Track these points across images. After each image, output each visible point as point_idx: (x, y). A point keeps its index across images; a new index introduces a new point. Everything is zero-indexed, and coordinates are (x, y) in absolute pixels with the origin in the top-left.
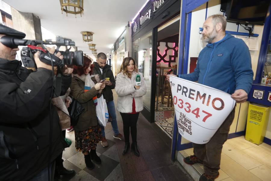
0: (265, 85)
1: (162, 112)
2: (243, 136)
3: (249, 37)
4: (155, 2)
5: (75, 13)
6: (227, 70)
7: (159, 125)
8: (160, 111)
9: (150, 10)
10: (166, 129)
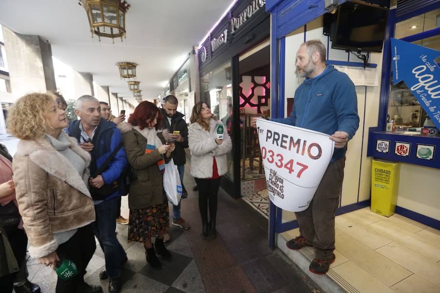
0: (391, 133)
1: (251, 181)
2: (368, 207)
3: (364, 68)
4: (233, 19)
5: (112, 36)
6: (329, 115)
7: (248, 202)
8: (248, 179)
9: (226, 31)
10: (259, 206)
